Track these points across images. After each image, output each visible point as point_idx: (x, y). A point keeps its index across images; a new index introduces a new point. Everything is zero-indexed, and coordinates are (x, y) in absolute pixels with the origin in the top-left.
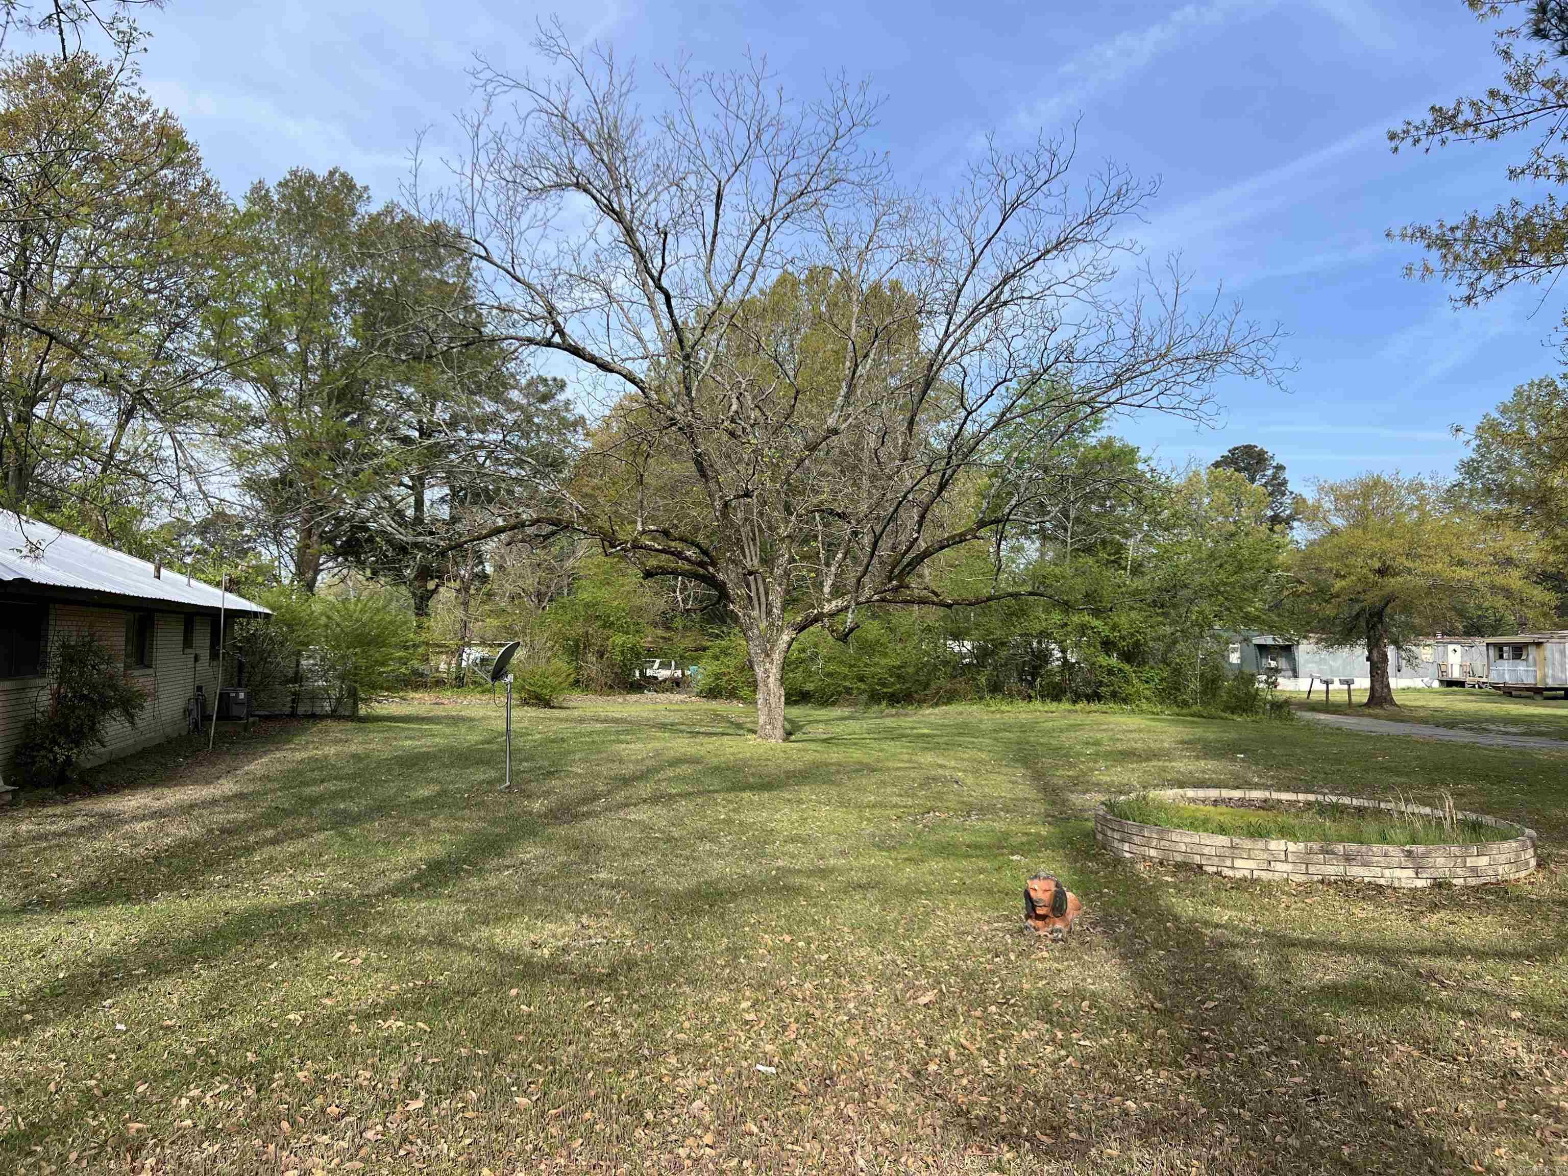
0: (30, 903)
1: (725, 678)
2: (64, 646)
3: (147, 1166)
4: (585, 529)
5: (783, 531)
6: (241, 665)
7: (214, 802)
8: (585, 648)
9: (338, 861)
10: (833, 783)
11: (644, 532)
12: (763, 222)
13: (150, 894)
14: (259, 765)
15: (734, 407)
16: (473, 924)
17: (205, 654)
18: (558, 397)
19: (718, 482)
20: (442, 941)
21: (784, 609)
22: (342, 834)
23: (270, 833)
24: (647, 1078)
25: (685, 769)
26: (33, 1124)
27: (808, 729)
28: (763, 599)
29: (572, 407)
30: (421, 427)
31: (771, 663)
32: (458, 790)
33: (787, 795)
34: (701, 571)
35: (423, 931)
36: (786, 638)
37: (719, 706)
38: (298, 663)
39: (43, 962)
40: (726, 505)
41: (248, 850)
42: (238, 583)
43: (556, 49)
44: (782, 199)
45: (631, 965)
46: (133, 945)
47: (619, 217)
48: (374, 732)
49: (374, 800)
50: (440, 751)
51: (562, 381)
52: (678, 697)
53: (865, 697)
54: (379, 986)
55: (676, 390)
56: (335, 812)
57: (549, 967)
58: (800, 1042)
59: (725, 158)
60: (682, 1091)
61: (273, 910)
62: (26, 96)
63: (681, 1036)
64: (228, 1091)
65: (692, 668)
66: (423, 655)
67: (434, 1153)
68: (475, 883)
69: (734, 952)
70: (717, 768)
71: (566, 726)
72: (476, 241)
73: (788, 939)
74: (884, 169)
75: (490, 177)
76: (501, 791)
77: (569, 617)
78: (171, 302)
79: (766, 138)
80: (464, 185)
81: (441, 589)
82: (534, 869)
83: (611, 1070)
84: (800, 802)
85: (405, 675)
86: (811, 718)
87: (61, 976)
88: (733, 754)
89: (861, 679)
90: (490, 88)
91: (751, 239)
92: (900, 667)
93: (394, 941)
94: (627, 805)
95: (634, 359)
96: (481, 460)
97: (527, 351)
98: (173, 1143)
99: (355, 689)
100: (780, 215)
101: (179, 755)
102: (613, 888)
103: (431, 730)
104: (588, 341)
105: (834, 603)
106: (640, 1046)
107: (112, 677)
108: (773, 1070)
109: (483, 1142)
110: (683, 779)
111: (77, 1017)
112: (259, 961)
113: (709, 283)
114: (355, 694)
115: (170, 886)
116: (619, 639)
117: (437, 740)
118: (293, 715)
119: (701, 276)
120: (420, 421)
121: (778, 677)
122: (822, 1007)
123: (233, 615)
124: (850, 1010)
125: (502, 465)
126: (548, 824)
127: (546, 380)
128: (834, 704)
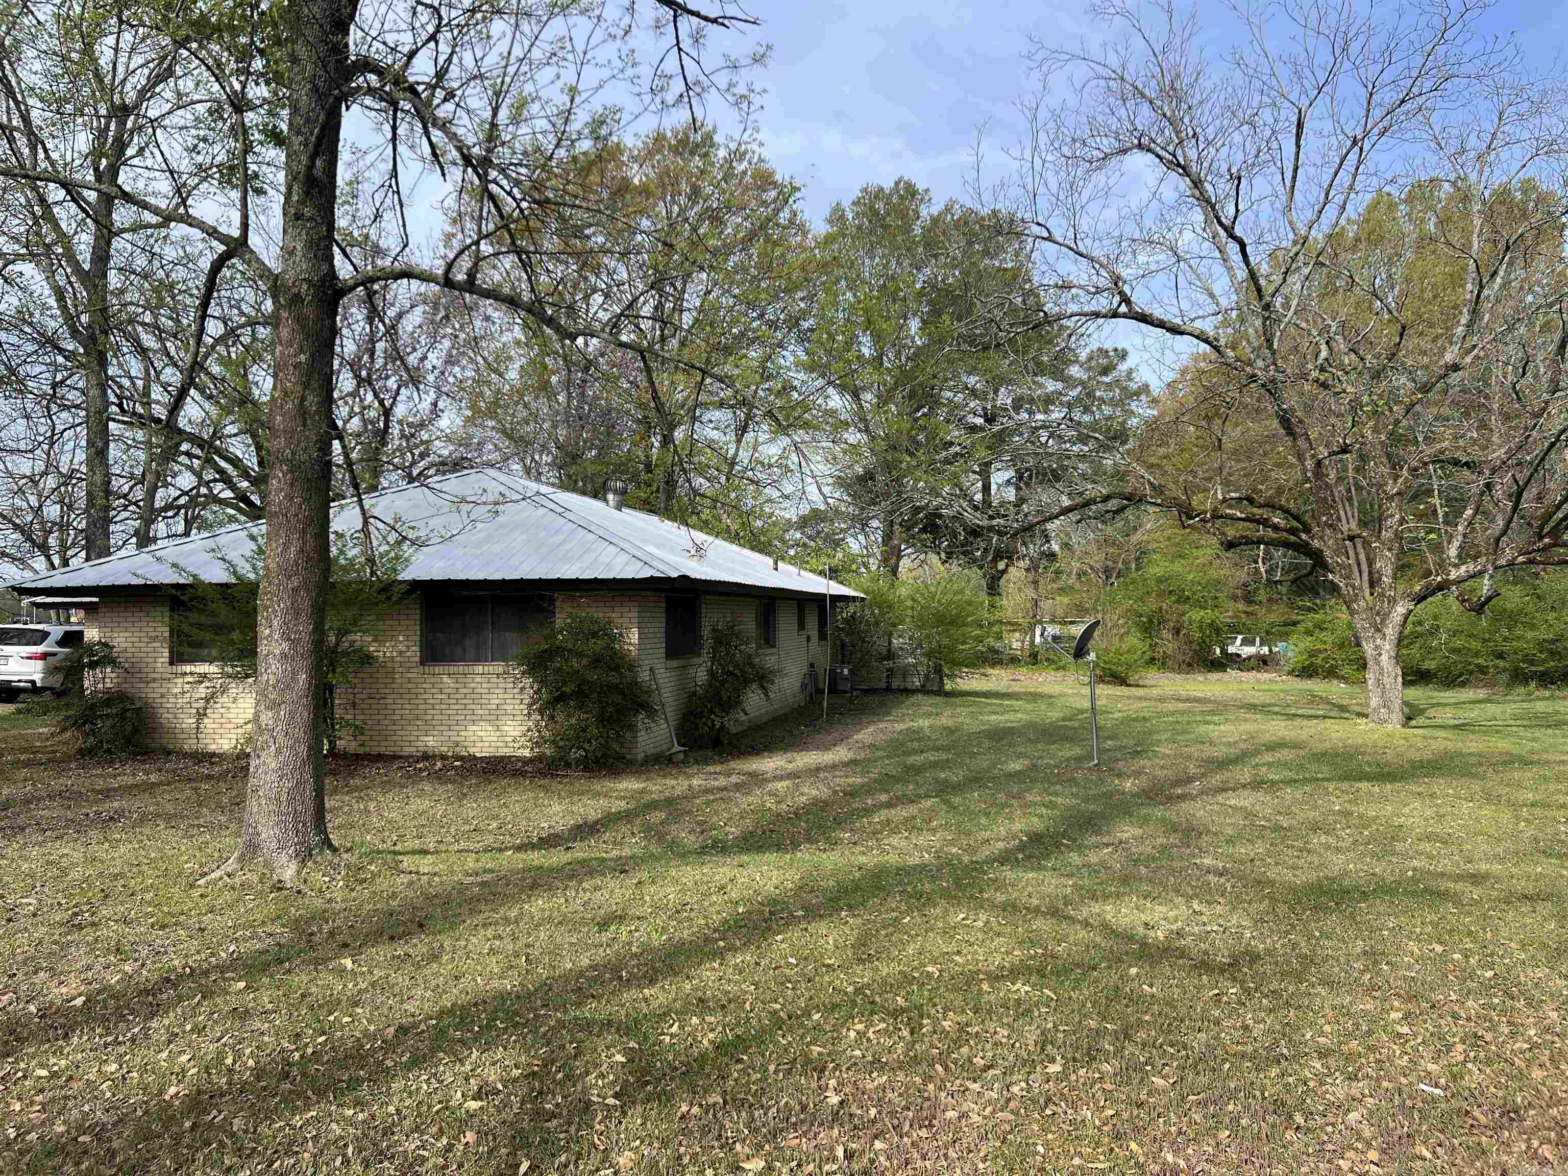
0: (707, 847)
1: (1322, 656)
2: (713, 630)
3: (830, 1086)
4: (1159, 501)
5: (1392, 488)
6: (843, 645)
7: (834, 767)
8: (1159, 623)
9: (946, 827)
10: (1474, 776)
11: (1225, 500)
12: (1355, 143)
13: (795, 846)
14: (867, 734)
15: (1324, 354)
16: (1082, 898)
17: (814, 634)
18: (1119, 367)
19: (1308, 439)
20: (1054, 912)
21: (1395, 578)
22: (947, 802)
23: (884, 797)
24: (1291, 1080)
25: (1285, 754)
26: (738, 1036)
27: (1431, 712)
28: (1365, 567)
29: (1134, 375)
30: (986, 414)
31: (1384, 637)
32: (1048, 766)
33: (1415, 788)
34: (1293, 538)
35: (1035, 902)
36: (1400, 610)
37: (1317, 686)
38: (890, 643)
39: (726, 897)
40: (1319, 464)
41: (868, 811)
42: (836, 571)
43: (1112, 10)
44: (1377, 113)
45: (1254, 958)
46: (791, 890)
47: (1185, 171)
48: (960, 706)
49: (970, 771)
50: (1024, 726)
51: (1123, 350)
52: (1266, 676)
53: (1505, 677)
54: (1003, 950)
55: (1256, 344)
56: (937, 781)
57: (1166, 950)
58: (1470, 1065)
59: (1305, 82)
60: (1332, 1099)
61: (898, 869)
62: (653, 167)
63: (1321, 1040)
64: (886, 1030)
65: (1280, 644)
66: (997, 633)
67: (1079, 1119)
68: (1075, 858)
69: (1372, 956)
70: (1324, 754)
71: (1145, 704)
72: (1038, 224)
73: (1439, 949)
74: (1510, 52)
75: (1049, 158)
76: (1090, 769)
77: (1140, 592)
78: (770, 327)
79: (1355, 47)
80: (1024, 170)
81: (1011, 569)
82: (1133, 849)
83: (1249, 1064)
84: (1432, 796)
85: (982, 653)
86: (1435, 701)
87: (740, 911)
88: (1340, 739)
89: (1500, 656)
90: (1045, 68)
91: (1341, 164)
92: (1554, 641)
93: (1011, 908)
94: (1225, 790)
95: (1203, 317)
96: (1043, 440)
97: (1095, 325)
98: (848, 1069)
99: (940, 665)
100: (1376, 131)
101: (800, 724)
102: (1221, 875)
103: (1012, 706)
104: (1156, 306)
105: (1463, 568)
106: (1276, 1043)
107: (749, 656)
108: (1438, 1091)
109: (1126, 1116)
110: (1285, 765)
111: (758, 947)
112: (894, 914)
113: (1291, 223)
114: (941, 670)
115: (809, 840)
116: (1196, 615)
117: (1019, 715)
118: (888, 689)
119: (1278, 215)
120: (984, 409)
121: (1393, 654)
122: (1493, 1028)
123: (836, 599)
124: (1530, 1037)
125: (1065, 442)
126: (1142, 804)
127: (1107, 352)
128: (1463, 684)
